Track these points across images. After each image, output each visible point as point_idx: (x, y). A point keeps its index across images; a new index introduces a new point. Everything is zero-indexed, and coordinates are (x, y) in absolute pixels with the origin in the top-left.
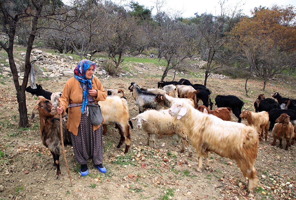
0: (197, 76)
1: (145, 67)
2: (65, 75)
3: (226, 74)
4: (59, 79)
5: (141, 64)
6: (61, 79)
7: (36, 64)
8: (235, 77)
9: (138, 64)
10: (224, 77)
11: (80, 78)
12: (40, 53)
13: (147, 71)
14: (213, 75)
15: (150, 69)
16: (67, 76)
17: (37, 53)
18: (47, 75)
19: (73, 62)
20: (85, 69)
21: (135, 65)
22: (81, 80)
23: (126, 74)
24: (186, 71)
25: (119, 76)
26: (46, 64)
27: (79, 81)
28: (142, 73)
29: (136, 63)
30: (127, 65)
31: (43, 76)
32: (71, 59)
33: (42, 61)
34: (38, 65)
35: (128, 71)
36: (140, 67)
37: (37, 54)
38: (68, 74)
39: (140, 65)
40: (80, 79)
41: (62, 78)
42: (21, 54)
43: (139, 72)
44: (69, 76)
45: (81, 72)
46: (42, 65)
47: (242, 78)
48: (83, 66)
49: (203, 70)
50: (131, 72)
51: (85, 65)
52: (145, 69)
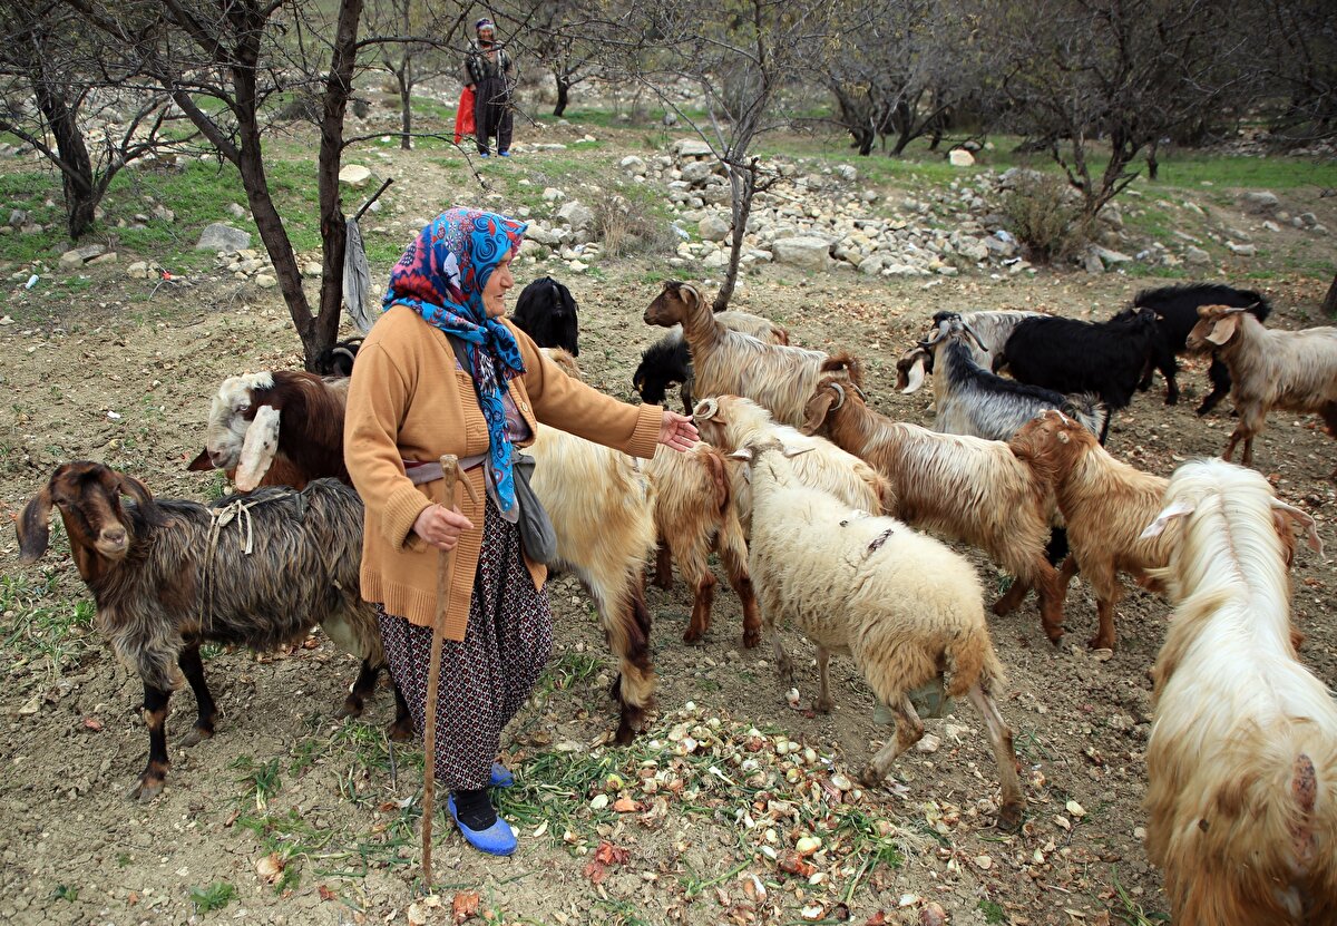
1: (1284, 215)
2: (784, 255)
4: (751, 273)
5: (1267, 195)
6: (758, 273)
7: (672, 206)
9: (1245, 198)
11: (454, 319)
12: (699, 157)
15: (1318, 227)
16: (790, 263)
17: (686, 156)
18: (691, 257)
20: (480, 265)
21: (1223, 206)
22: (461, 327)
23: (1140, 255)
25: (1084, 267)
26: (717, 204)
27: (447, 334)
28: (1250, 248)
29: (1237, 192)
30: (1163, 203)
31: (675, 260)
33: (702, 192)
34: (677, 212)
35: (1162, 237)
36: (1251, 213)
37: (686, 160)
38: (799, 252)
39: (1257, 201)
40: (451, 326)
41: (766, 270)
42: (620, 164)
43: (1230, 244)
44: (800, 260)
45: (455, 281)
46: (700, 208)
48: (468, 249)
50: (1176, 245)
51: (479, 238)
52: (1282, 223)
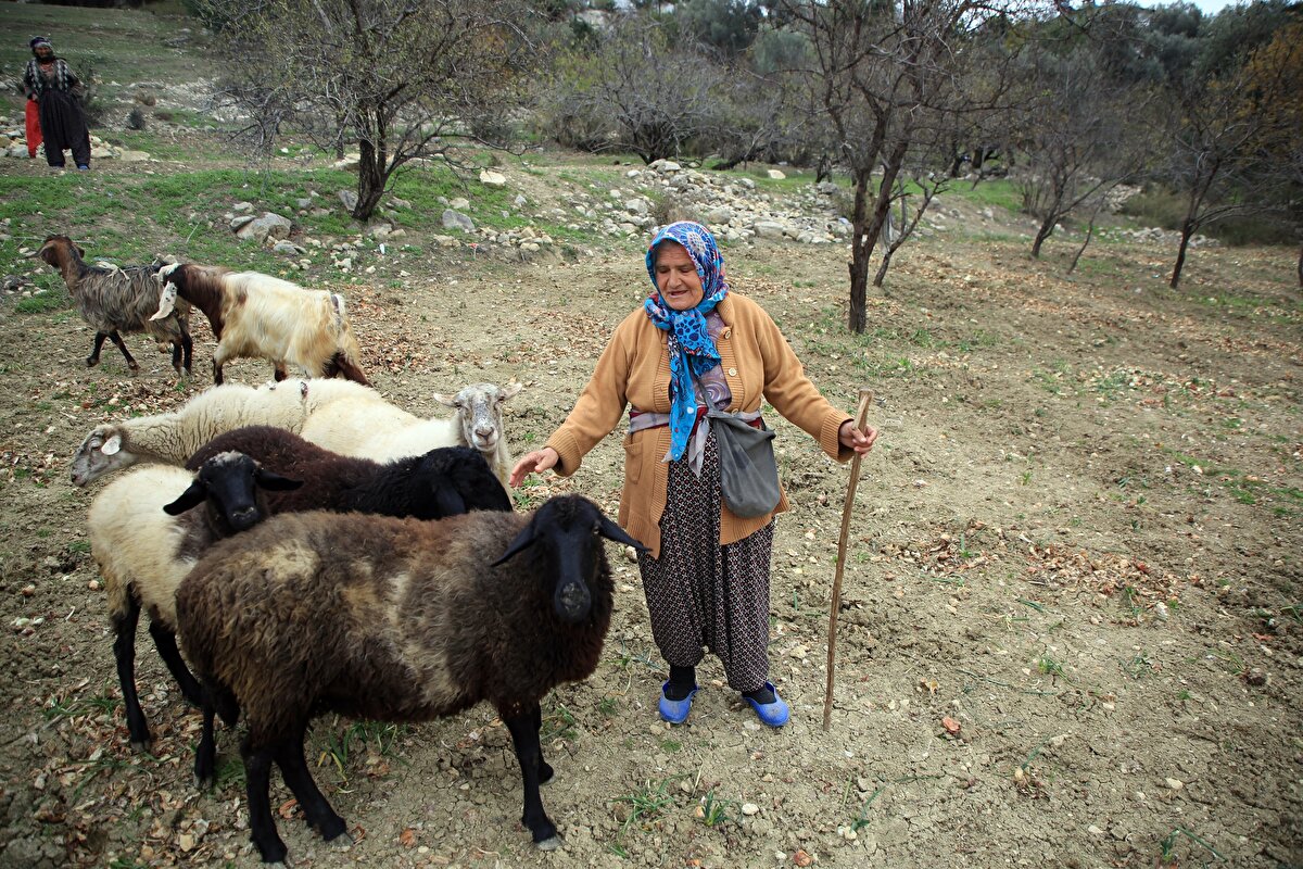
0: (1108, 236)
3: (1208, 231)
8: (1240, 241)
10: (1199, 242)
13: (955, 222)
14: (1163, 235)
15: (961, 216)
17: (667, 171)
19: (756, 197)
24: (1070, 222)
32: (748, 188)
37: (668, 174)
47: (1268, 244)
49: (1122, 217)
